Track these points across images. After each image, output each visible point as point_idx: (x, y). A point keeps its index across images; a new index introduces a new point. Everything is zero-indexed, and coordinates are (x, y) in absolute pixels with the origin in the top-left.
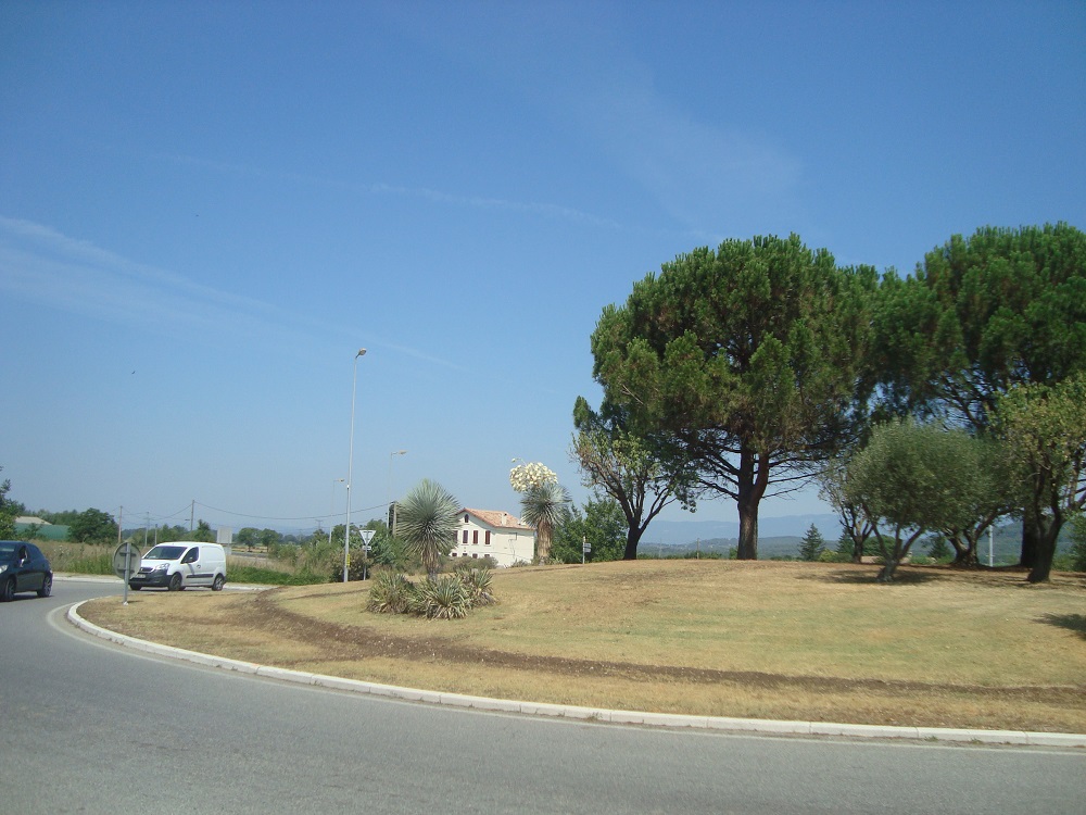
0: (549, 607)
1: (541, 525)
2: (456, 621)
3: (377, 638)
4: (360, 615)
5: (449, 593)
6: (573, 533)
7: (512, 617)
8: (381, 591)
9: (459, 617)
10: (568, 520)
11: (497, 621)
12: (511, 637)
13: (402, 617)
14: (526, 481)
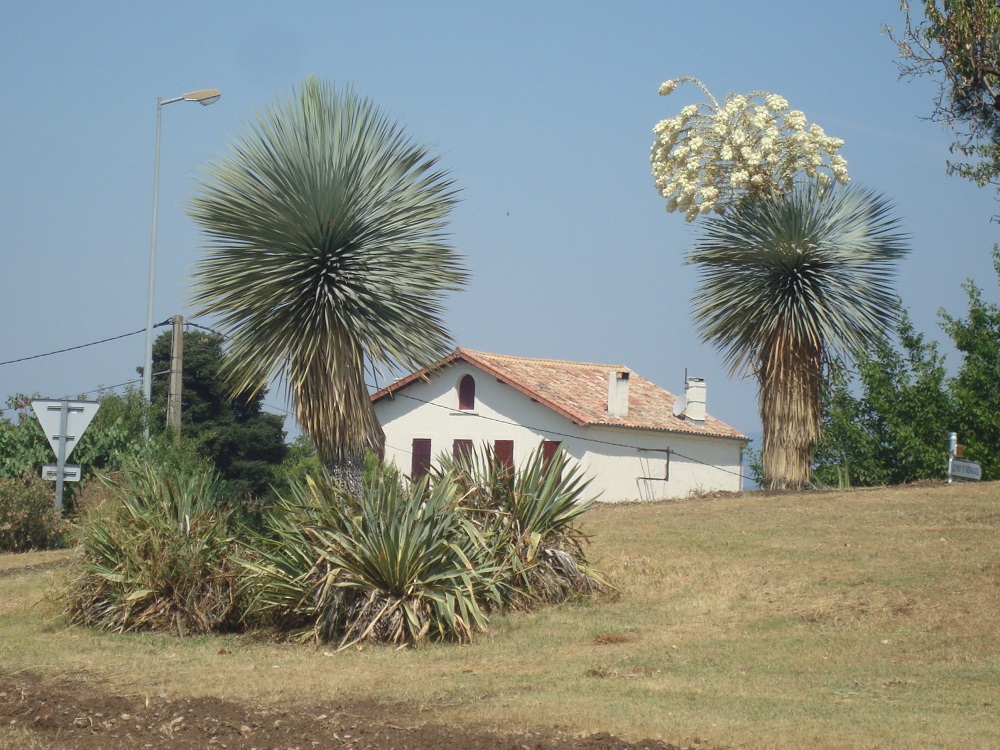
0: (821, 604)
1: (777, 350)
2: (438, 650)
3: (114, 705)
4: (42, 638)
5: (408, 541)
6: (904, 431)
7: (666, 636)
8: (131, 542)
9: (451, 636)
10: (886, 381)
11: (606, 650)
12: (666, 695)
13: (216, 642)
14: (718, 173)
